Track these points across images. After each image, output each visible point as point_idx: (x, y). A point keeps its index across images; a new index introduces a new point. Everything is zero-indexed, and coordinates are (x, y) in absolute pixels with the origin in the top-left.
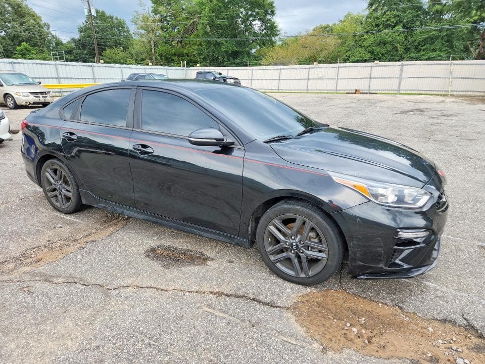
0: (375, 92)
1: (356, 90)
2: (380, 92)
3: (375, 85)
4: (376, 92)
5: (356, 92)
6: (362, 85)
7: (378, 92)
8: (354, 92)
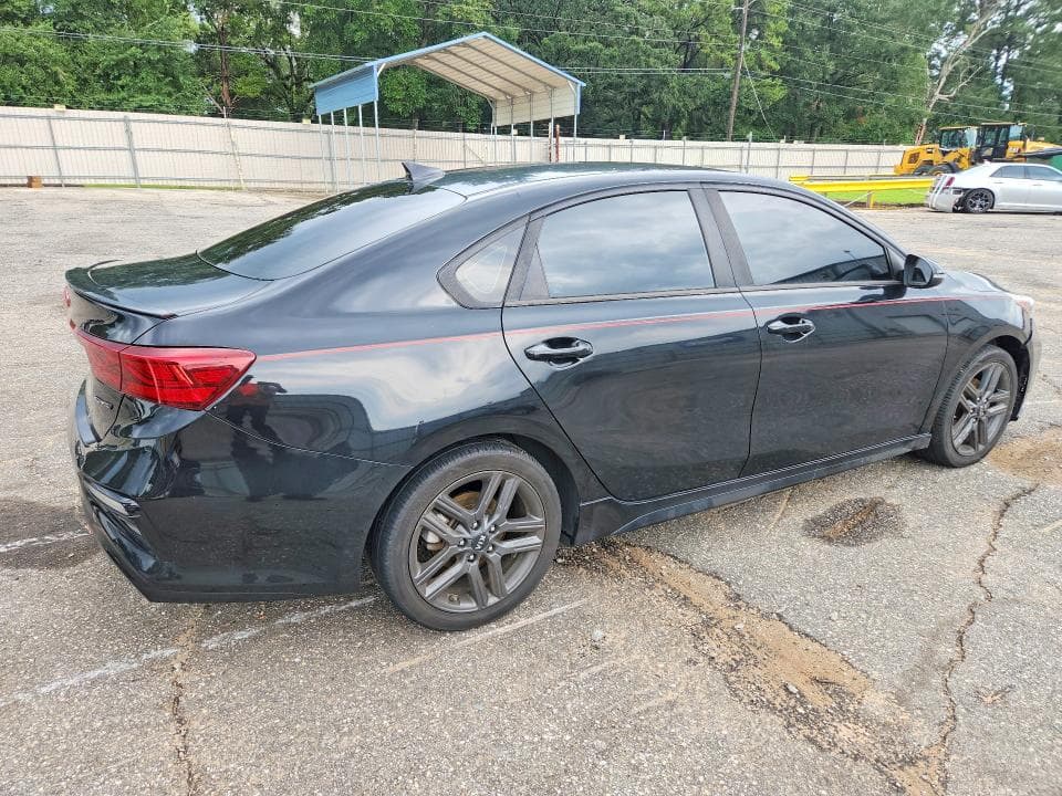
0: (78, 182)
1: (31, 179)
2: (93, 182)
3: (73, 165)
4: (83, 182)
5: (31, 182)
6: (41, 165)
7: (88, 182)
8: (26, 181)
